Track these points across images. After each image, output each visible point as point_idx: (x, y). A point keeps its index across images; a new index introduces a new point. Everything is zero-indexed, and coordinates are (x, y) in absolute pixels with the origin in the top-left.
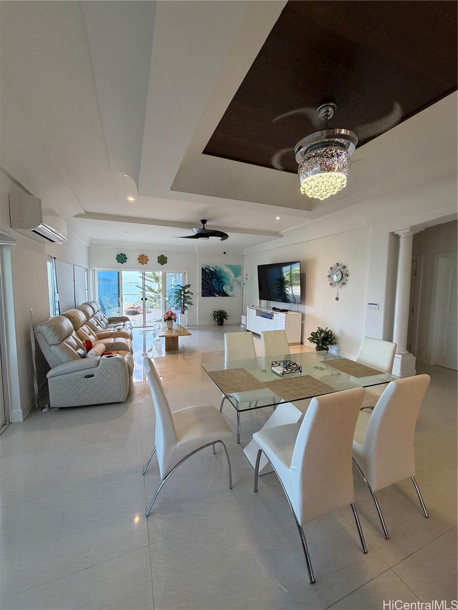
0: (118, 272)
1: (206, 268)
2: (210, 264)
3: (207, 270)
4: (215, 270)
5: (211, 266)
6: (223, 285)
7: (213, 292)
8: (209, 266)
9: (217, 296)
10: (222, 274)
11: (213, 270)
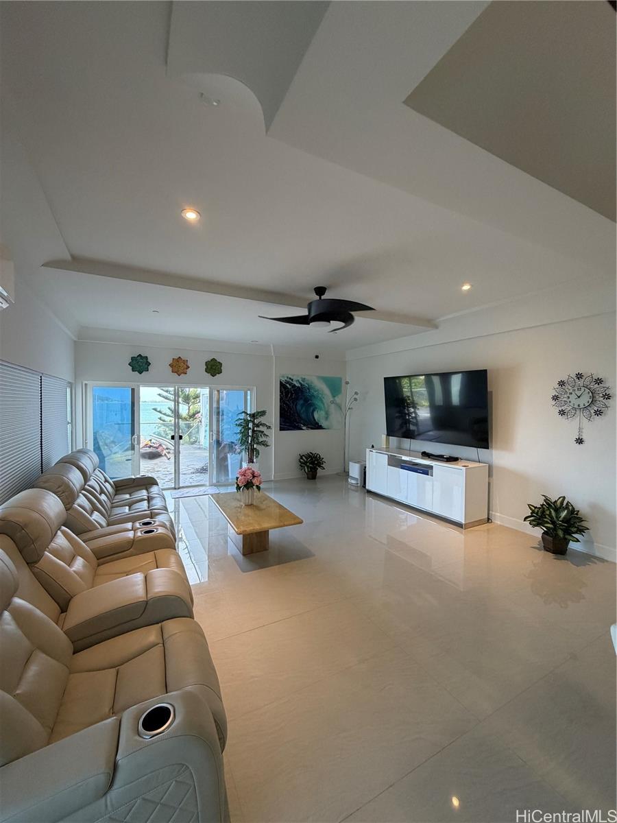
0: (133, 390)
1: (288, 382)
2: (293, 375)
3: (288, 385)
4: (302, 385)
5: (295, 378)
6: (314, 411)
7: (298, 423)
8: (292, 378)
9: (303, 428)
10: (313, 391)
11: (298, 385)
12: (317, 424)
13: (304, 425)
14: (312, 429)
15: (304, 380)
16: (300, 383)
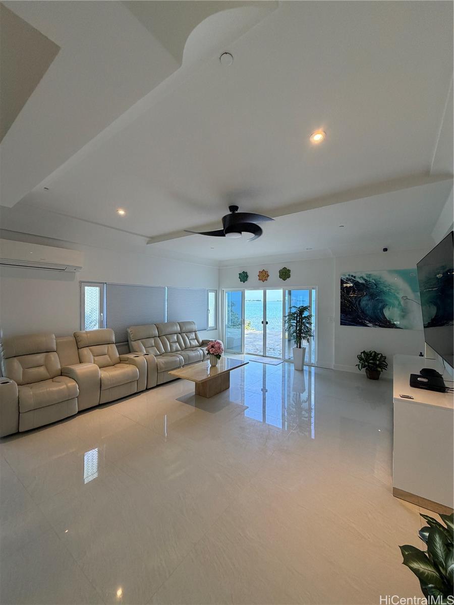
1: (349, 280)
2: (355, 273)
3: (349, 282)
4: (366, 281)
5: (358, 275)
6: (383, 307)
7: (361, 319)
8: (354, 275)
9: (369, 325)
10: (381, 287)
11: (361, 281)
12: (389, 322)
13: (370, 322)
14: (380, 326)
15: (369, 276)
16: (364, 279)
